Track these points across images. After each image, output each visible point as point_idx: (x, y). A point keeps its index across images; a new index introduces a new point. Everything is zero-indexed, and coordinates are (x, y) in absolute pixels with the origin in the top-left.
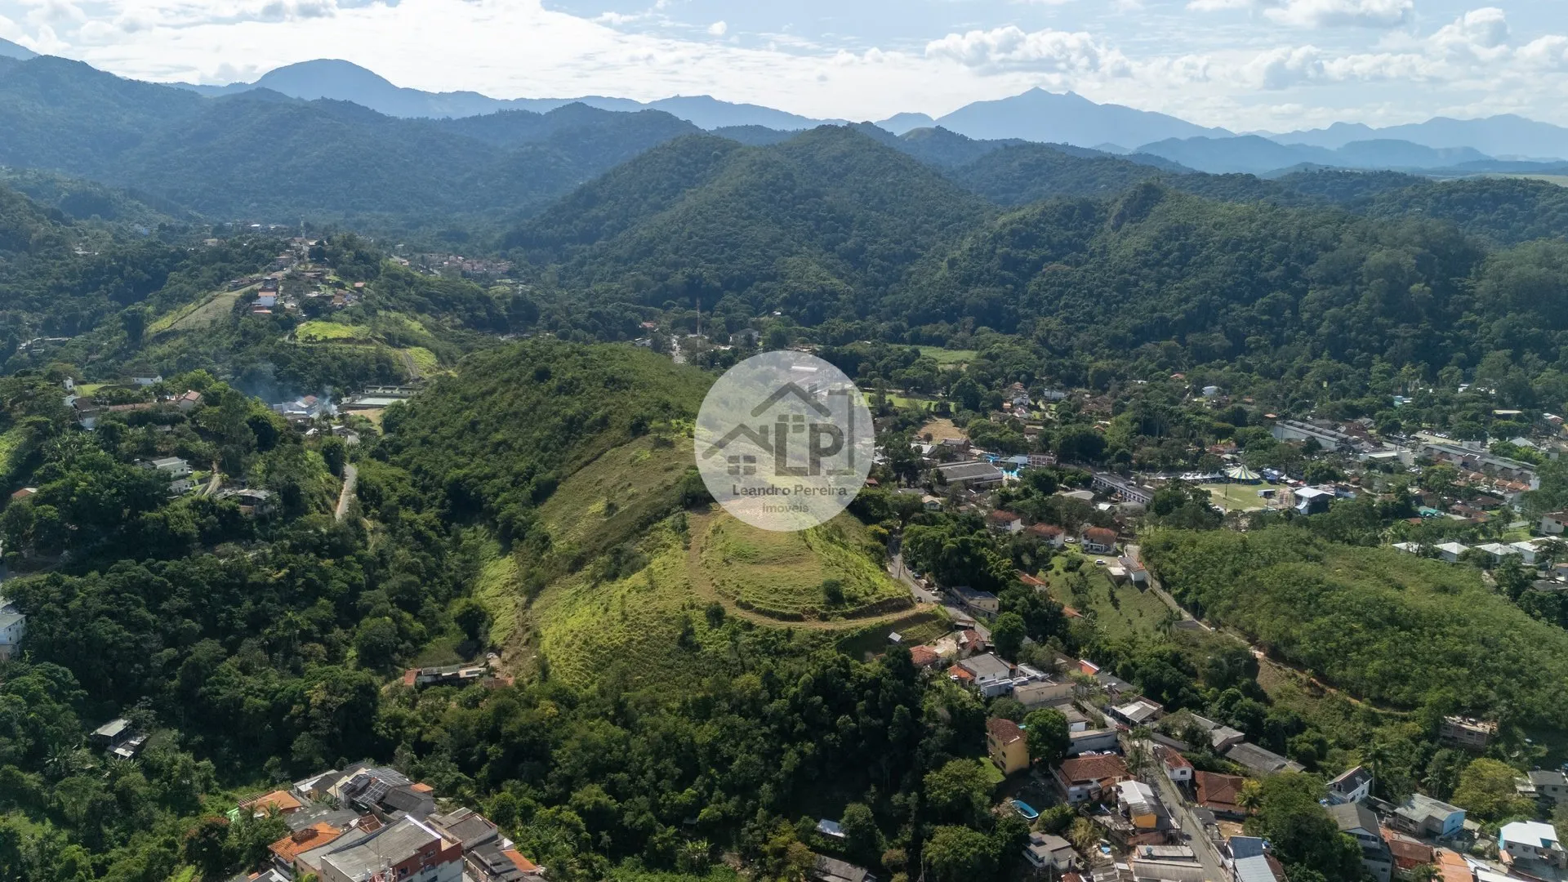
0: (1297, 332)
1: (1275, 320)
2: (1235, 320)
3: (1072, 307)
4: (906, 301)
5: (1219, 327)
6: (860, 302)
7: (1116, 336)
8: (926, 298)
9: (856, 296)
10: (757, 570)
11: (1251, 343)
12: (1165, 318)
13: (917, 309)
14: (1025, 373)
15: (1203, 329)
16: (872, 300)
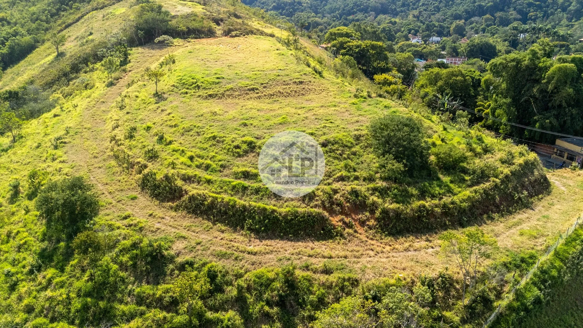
0: (556, 10)
1: (543, 4)
2: (520, 5)
3: (426, 5)
4: (338, 6)
5: (512, 9)
6: (313, 8)
7: (456, 14)
8: (348, 4)
9: (311, 5)
10: (216, 106)
11: (532, 16)
12: (482, 5)
13: (344, 10)
14: (414, 29)
15: (502, 10)
16: (319, 7)
